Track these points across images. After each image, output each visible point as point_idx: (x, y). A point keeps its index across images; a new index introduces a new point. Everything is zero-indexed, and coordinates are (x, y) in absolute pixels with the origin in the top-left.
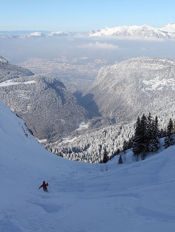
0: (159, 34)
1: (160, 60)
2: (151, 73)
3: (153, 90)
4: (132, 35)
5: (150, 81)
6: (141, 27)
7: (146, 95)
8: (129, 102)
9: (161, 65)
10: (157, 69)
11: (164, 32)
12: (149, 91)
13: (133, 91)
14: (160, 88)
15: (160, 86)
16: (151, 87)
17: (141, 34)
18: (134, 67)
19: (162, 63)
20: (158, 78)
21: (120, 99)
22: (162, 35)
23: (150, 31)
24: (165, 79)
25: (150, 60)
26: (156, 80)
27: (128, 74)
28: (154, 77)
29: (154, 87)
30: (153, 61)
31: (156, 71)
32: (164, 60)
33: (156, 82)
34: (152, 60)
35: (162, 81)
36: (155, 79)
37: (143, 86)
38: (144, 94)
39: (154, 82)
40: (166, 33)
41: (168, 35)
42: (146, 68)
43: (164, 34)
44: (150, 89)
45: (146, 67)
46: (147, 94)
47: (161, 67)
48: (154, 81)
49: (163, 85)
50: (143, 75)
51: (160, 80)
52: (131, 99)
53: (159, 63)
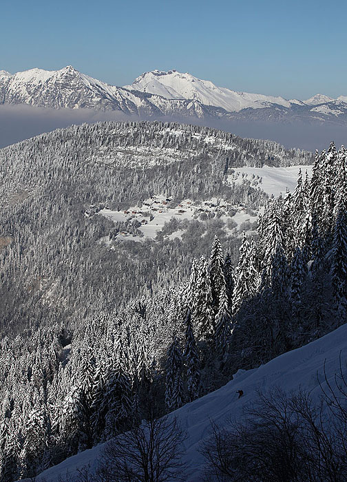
0: (120, 100)
1: (164, 132)
2: (129, 179)
3: (149, 242)
4: (27, 102)
5: (131, 209)
6: (58, 75)
7: (122, 261)
8: (50, 293)
9: (171, 151)
10: (153, 163)
11: (136, 93)
12: (131, 245)
13: (62, 248)
14: (177, 234)
15: (173, 226)
16: (140, 232)
17: (60, 97)
18: (58, 162)
19: (171, 142)
20: (161, 198)
21: (8, 287)
22: (133, 105)
23: (91, 87)
24: (188, 200)
25: (123, 133)
26: (155, 206)
27: (36, 191)
28: (145, 196)
29: (150, 230)
30: (136, 135)
31: (151, 173)
32: (178, 133)
33: (155, 214)
34: (131, 131)
35: (178, 208)
36: (149, 201)
37: (106, 227)
38: (111, 255)
39: (146, 215)
40: (145, 96)
41: (152, 105)
42: (111, 161)
43: (138, 102)
44: (137, 239)
45: (108, 159)
46: (125, 256)
47: (170, 155)
48: (145, 209)
49: (186, 221)
50: (99, 188)
51: (172, 206)
52: (58, 280)
53: (161, 142)
